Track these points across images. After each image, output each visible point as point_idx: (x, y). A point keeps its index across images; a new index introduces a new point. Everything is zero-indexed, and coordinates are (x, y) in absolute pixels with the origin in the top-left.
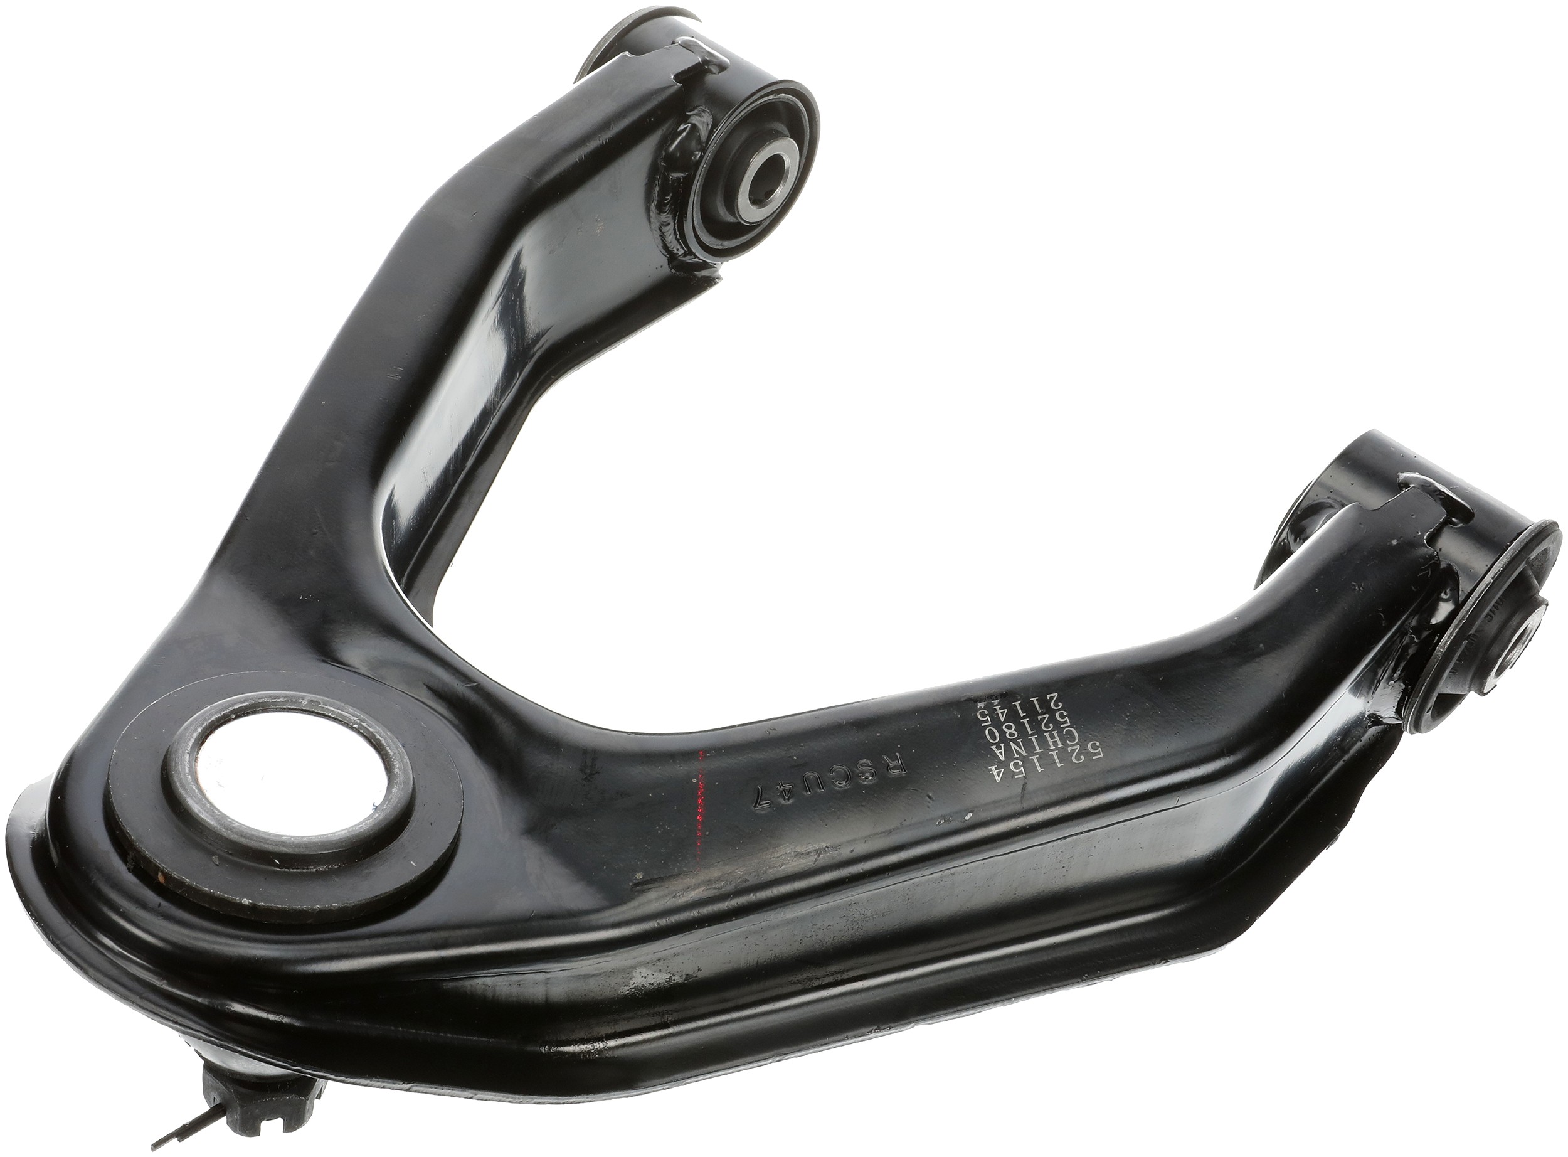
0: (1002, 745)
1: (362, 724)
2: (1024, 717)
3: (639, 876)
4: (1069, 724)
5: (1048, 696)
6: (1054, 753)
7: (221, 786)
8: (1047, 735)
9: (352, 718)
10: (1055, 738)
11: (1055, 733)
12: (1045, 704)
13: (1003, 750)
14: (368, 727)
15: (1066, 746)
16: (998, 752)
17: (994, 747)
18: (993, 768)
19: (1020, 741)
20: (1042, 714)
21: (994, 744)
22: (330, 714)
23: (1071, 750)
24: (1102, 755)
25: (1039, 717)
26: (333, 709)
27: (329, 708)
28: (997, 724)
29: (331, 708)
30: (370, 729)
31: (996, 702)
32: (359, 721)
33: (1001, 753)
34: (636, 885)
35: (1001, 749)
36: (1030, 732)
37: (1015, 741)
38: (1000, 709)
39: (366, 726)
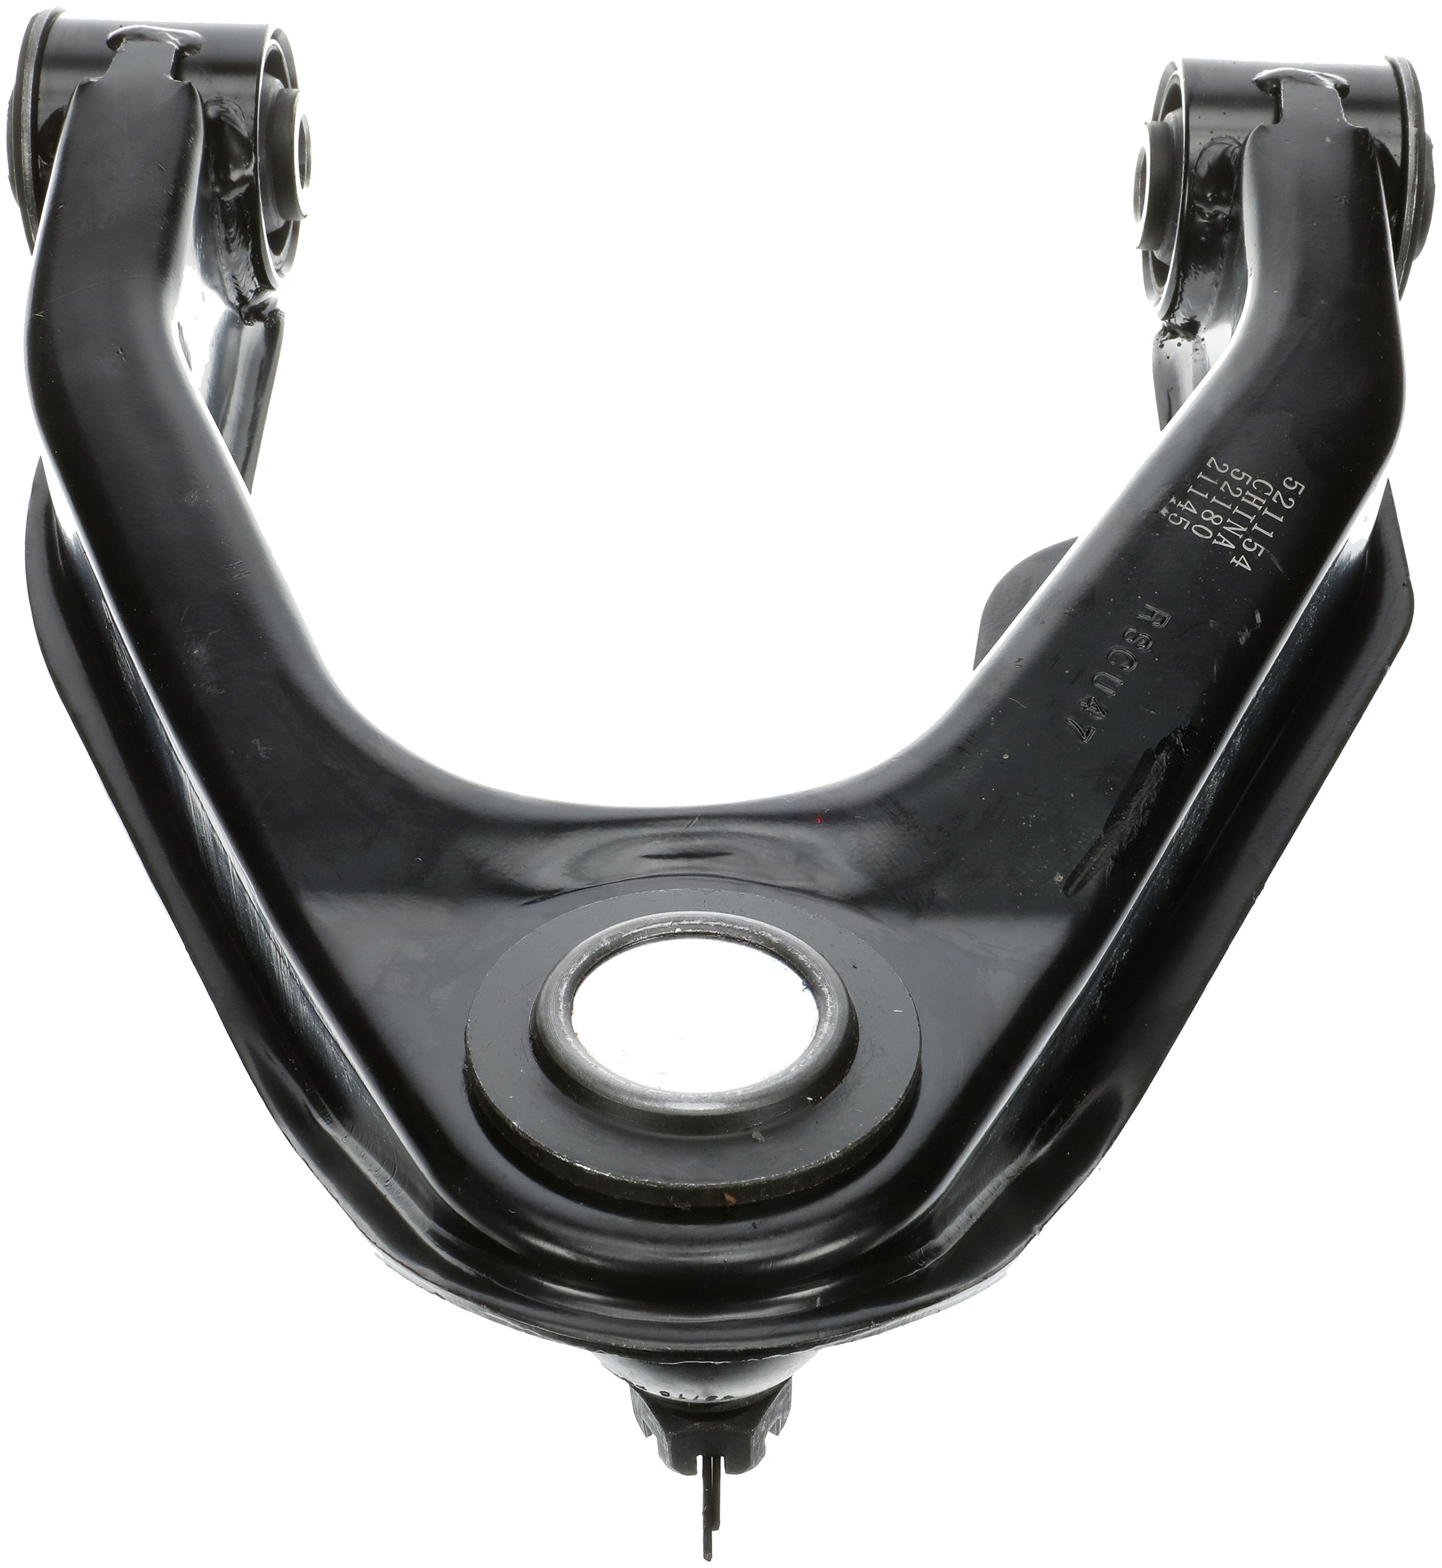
0: (1219, 535)
1: (682, 923)
2: (1210, 497)
3: (1059, 878)
4: (1251, 478)
5: (1208, 464)
6: (1266, 512)
7: (663, 1074)
8: (1243, 499)
9: (666, 925)
10: (1253, 498)
11: (1248, 493)
12: (1211, 473)
13: (1225, 539)
14: (692, 922)
15: (1269, 499)
16: (1222, 544)
17: (1215, 542)
18: (1233, 560)
19: (1229, 520)
20: (1220, 484)
21: (1212, 539)
22: (641, 938)
23: (1276, 499)
24: (1303, 487)
25: (1222, 489)
26: (639, 930)
27: (633, 932)
28: (1196, 519)
29: (636, 931)
30: (695, 922)
31: (1173, 500)
32: (675, 924)
33: (1225, 542)
34: (1066, 888)
35: (1223, 539)
36: (1229, 507)
37: (1225, 524)
38: (1183, 503)
39: (688, 922)
